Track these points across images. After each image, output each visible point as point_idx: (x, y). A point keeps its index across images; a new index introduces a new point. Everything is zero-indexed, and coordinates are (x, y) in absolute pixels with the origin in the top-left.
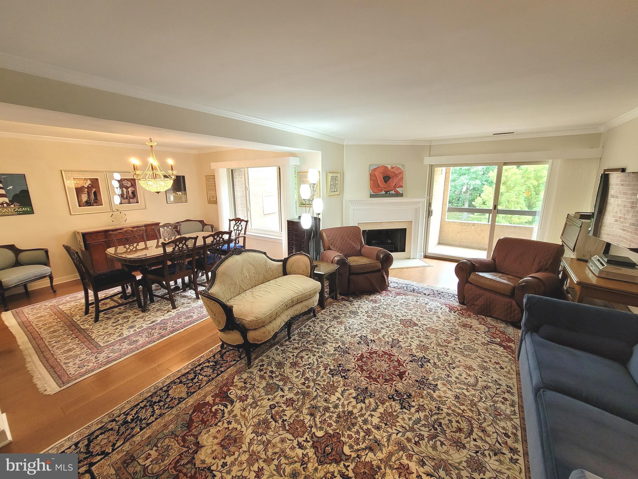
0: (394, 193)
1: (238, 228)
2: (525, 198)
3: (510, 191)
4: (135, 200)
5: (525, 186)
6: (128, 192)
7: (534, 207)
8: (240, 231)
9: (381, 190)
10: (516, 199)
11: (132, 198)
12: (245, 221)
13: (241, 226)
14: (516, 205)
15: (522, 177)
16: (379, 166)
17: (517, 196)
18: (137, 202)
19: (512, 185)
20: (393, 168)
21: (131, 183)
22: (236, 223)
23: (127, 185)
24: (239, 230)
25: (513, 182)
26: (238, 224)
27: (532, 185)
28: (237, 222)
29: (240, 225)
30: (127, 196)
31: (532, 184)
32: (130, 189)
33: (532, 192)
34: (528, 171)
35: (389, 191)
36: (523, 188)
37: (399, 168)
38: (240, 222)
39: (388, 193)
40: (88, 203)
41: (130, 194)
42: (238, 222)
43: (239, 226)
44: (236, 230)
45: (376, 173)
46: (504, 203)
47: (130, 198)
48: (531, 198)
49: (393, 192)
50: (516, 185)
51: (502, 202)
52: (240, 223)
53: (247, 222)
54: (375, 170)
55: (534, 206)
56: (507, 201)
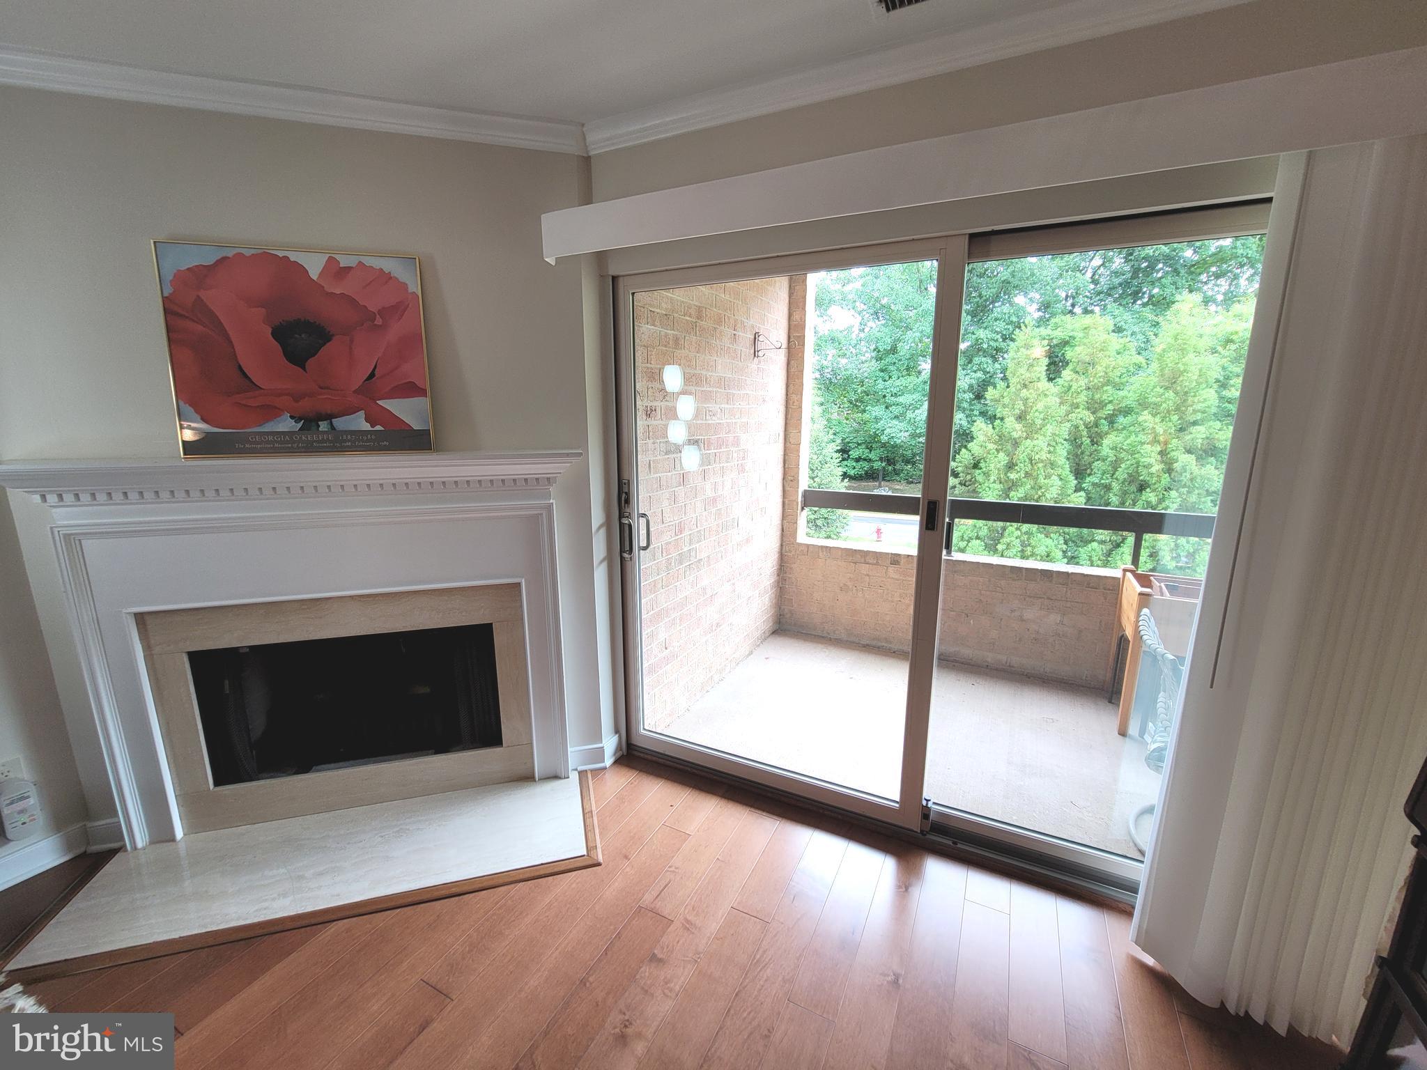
0: (366, 426)
2: (1068, 454)
3: (1036, 436)
5: (1068, 425)
7: (1089, 475)
9: (271, 412)
10: (1048, 456)
14: (1050, 470)
15: (1061, 403)
16: (230, 253)
17: (1052, 449)
19: (1038, 422)
20: (335, 271)
25: (1040, 413)
27: (1081, 422)
31: (1081, 419)
33: (1084, 439)
34: (1073, 390)
35: (329, 417)
36: (1064, 430)
37: (385, 278)
39: (323, 426)
45: (218, 299)
46: (1022, 465)
48: (1082, 453)
49: (359, 422)
50: (1047, 421)
51: (1018, 462)
54: (200, 276)
55: (1088, 471)
56: (1027, 460)
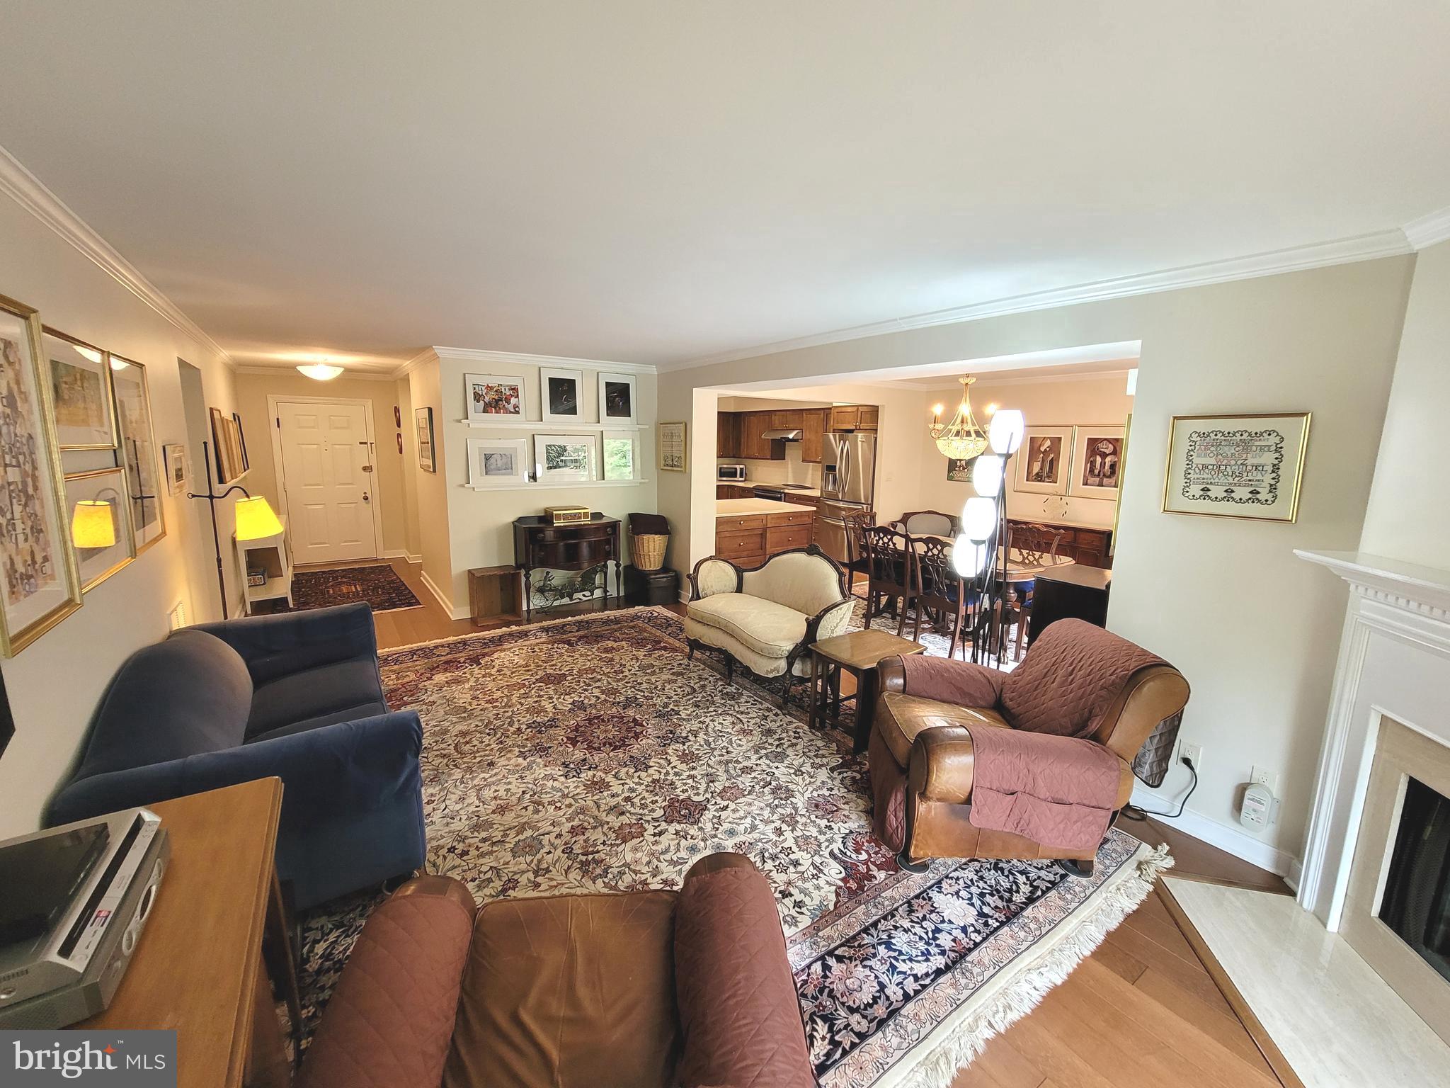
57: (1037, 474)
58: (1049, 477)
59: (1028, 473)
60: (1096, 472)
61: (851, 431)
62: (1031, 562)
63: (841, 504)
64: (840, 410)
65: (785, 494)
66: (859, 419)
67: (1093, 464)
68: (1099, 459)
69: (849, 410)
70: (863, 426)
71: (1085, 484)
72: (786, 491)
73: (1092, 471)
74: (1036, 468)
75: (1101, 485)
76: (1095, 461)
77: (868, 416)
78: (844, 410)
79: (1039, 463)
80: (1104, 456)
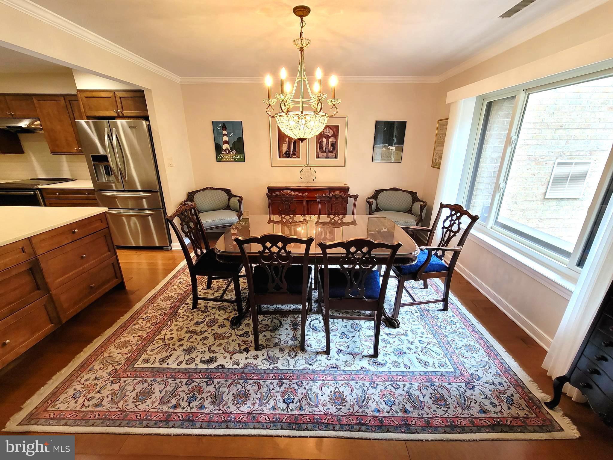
1: (451, 226)
4: (334, 154)
6: (327, 143)
8: (452, 234)
11: (332, 152)
12: (470, 216)
13: (460, 223)
18: (336, 157)
21: (333, 131)
22: (452, 215)
23: (328, 134)
24: (451, 231)
26: (454, 217)
28: (453, 212)
29: (457, 222)
30: (326, 149)
32: (330, 140)
38: (459, 215)
40: (287, 155)
41: (330, 146)
42: (455, 214)
43: (455, 223)
44: (447, 228)
47: (329, 151)
52: (458, 218)
53: (474, 219)
57: (286, 153)
58: (294, 154)
59: (280, 153)
60: (324, 148)
61: (113, 118)
62: (287, 221)
63: (115, 194)
64: (89, 94)
65: (40, 190)
66: (119, 105)
67: (321, 143)
68: (325, 140)
69: (103, 94)
70: (126, 113)
71: (318, 157)
72: (41, 187)
73: (321, 148)
74: (285, 148)
75: (327, 157)
76: (322, 141)
77: (130, 102)
78: (95, 94)
79: (286, 145)
80: (328, 138)
